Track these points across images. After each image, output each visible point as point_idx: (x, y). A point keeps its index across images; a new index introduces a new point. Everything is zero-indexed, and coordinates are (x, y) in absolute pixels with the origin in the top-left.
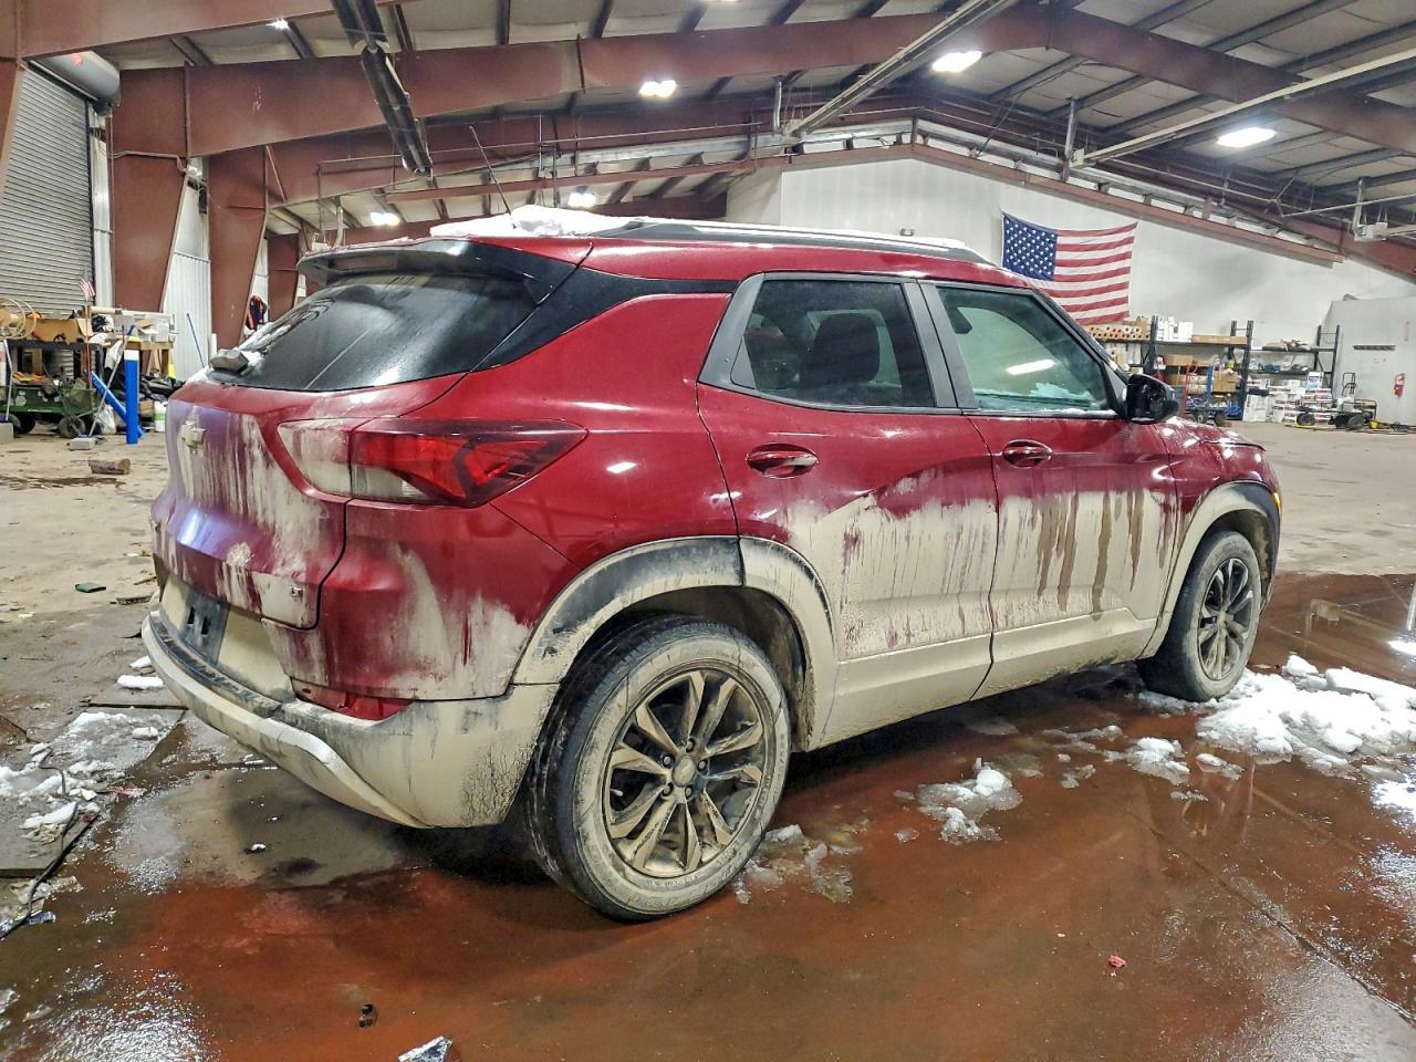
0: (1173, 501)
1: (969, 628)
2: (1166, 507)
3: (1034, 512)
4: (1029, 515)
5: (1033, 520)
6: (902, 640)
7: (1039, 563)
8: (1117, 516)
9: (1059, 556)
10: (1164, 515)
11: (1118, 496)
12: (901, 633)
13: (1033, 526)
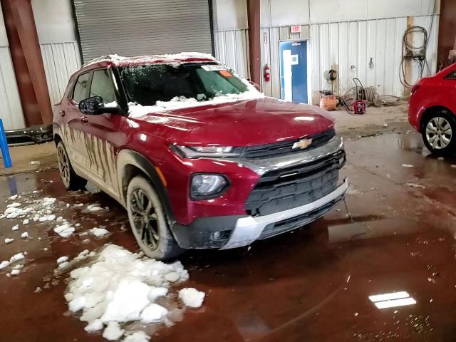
10: (111, 153)
12: (76, 157)
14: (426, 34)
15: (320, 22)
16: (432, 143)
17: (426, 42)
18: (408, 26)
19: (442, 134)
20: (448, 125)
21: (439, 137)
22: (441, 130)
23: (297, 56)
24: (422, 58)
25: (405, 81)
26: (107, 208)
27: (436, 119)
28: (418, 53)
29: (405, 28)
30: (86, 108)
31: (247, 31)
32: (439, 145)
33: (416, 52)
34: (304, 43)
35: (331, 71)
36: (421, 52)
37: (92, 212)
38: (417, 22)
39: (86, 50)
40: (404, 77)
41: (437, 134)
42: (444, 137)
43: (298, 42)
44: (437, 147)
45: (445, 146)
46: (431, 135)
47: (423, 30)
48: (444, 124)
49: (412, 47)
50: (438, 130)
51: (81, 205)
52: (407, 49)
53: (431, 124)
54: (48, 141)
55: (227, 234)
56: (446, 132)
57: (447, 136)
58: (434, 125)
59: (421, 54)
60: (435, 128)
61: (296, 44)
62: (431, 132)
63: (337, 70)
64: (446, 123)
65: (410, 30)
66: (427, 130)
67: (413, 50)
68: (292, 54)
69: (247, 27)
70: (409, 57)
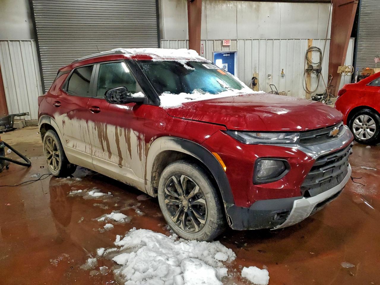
0: (142, 136)
1: (86, 151)
2: (139, 138)
3: (95, 126)
4: (94, 127)
5: (95, 128)
6: (75, 147)
7: (100, 141)
8: (121, 135)
9: (105, 142)
10: (138, 141)
11: (120, 128)
12: (75, 146)
13: (96, 130)
14: (321, 53)
15: (245, 38)
16: (358, 135)
17: (321, 59)
18: (309, 46)
19: (367, 128)
20: (372, 121)
21: (364, 130)
22: (366, 125)
23: (226, 65)
24: (319, 71)
25: (306, 88)
26: (109, 193)
27: (362, 117)
28: (316, 67)
29: (306, 48)
30: (113, 97)
31: (188, 42)
32: (364, 136)
33: (315, 66)
34: (232, 54)
35: (253, 78)
36: (318, 66)
37: (95, 197)
38: (315, 44)
39: (43, 48)
40: (306, 84)
41: (362, 128)
42: (368, 130)
43: (228, 54)
44: (363, 138)
45: (370, 137)
46: (357, 129)
47: (319, 50)
48: (369, 120)
49: (311, 63)
50: (363, 125)
51: (80, 191)
52: (308, 63)
53: (357, 121)
54: (5, 132)
55: (284, 214)
56: (371, 127)
57: (372, 130)
58: (360, 121)
59: (318, 68)
60: (361, 124)
61: (226, 55)
62: (357, 126)
63: (257, 78)
64: (371, 120)
65: (310, 49)
66: (354, 125)
67: (313, 65)
68: (223, 63)
69: (188, 39)
70: (309, 70)
